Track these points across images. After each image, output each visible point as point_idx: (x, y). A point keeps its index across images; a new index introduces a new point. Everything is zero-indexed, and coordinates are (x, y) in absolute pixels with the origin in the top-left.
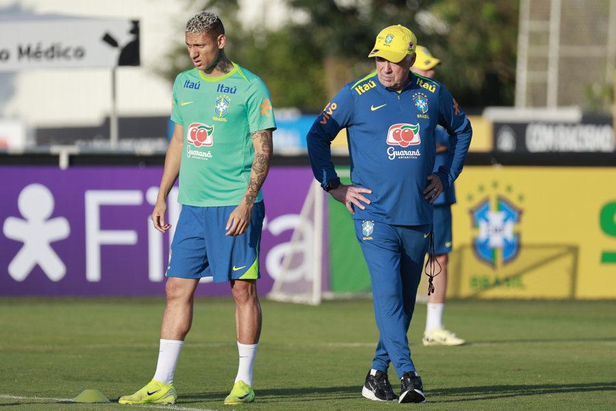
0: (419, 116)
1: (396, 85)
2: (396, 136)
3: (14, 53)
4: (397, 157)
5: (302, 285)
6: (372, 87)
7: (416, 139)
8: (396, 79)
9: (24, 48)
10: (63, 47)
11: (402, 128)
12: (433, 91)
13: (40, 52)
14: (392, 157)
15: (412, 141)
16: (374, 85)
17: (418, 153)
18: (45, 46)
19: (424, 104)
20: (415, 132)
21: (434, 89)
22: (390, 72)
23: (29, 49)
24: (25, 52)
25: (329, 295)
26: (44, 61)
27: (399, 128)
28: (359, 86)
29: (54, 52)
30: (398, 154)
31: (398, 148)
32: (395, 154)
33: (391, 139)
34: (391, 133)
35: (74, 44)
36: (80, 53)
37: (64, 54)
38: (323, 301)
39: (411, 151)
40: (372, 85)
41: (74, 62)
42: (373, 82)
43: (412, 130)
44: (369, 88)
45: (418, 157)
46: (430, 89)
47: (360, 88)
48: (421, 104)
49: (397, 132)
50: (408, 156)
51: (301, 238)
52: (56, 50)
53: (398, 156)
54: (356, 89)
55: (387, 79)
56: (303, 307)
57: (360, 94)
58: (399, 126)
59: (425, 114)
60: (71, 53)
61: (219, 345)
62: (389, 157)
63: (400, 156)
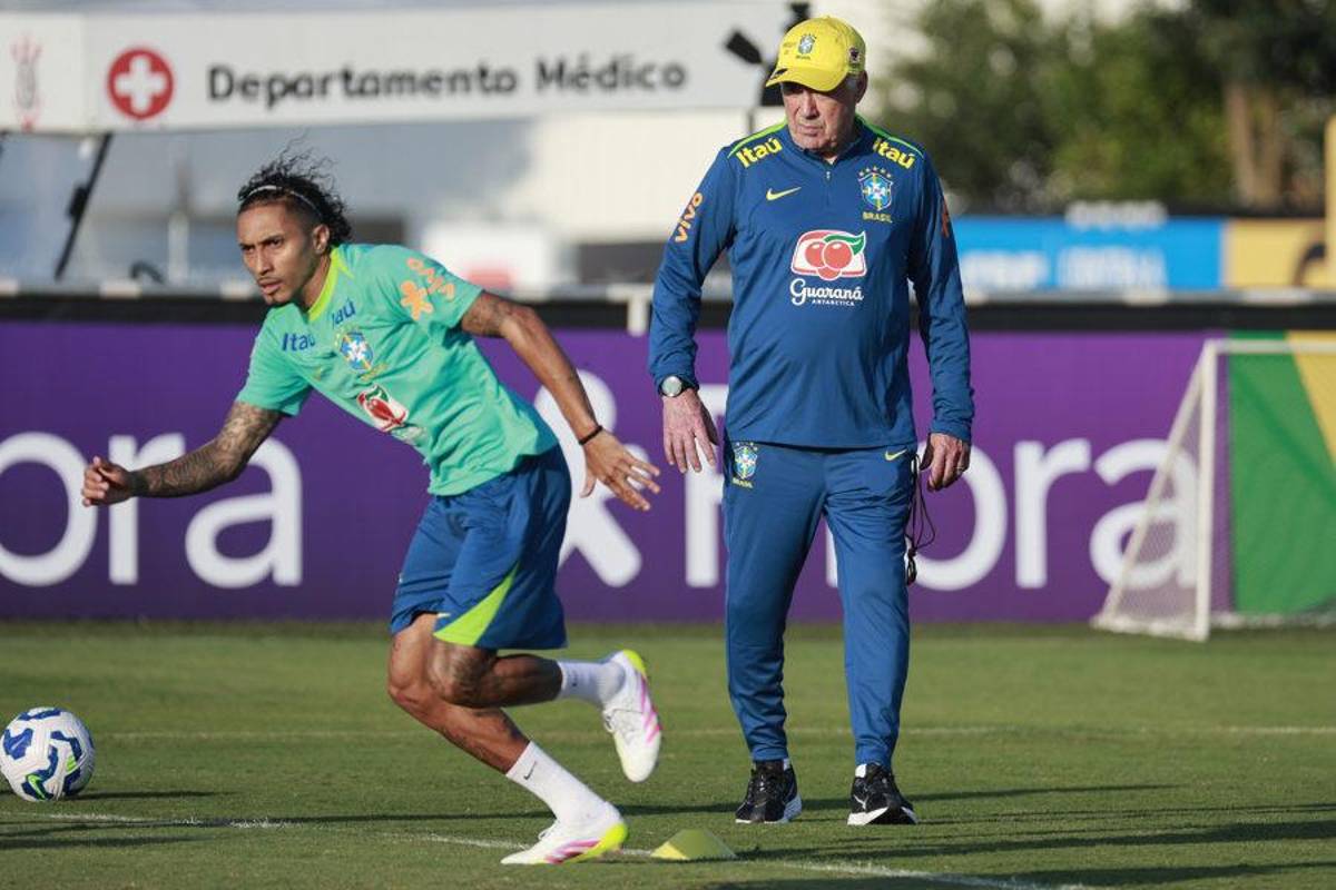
0: (866, 216)
1: (828, 143)
2: (812, 255)
3: (528, 76)
4: (809, 300)
5: (1171, 597)
6: (774, 151)
7: (857, 265)
8: (828, 129)
9: (551, 66)
10: (639, 62)
11: (828, 240)
12: (908, 165)
13: (585, 75)
14: (799, 299)
15: (848, 268)
16: (779, 147)
17: (857, 295)
18: (598, 62)
19: (884, 191)
20: (856, 250)
21: (911, 161)
22: (813, 116)
23: (561, 69)
24: (552, 75)
25: (1229, 620)
26: (596, 95)
27: (822, 240)
28: (745, 150)
29: (617, 75)
30: (813, 293)
31: (814, 282)
32: (806, 293)
33: (800, 262)
34: (801, 248)
35: (662, 58)
36: (676, 77)
37: (639, 79)
38: (1216, 633)
39: (843, 288)
40: (774, 147)
41: (664, 96)
42: (776, 142)
43: (849, 244)
44: (766, 153)
45: (857, 302)
46: (901, 162)
47: (747, 152)
48: (877, 191)
49: (816, 247)
50: (834, 299)
51: (1169, 492)
52: (621, 68)
53: (812, 298)
54: (739, 154)
55: (809, 131)
56: (1173, 646)
57: (746, 164)
58: (821, 236)
59: (880, 213)
60: (655, 77)
61: (984, 730)
62: (794, 300)
63: (817, 298)
